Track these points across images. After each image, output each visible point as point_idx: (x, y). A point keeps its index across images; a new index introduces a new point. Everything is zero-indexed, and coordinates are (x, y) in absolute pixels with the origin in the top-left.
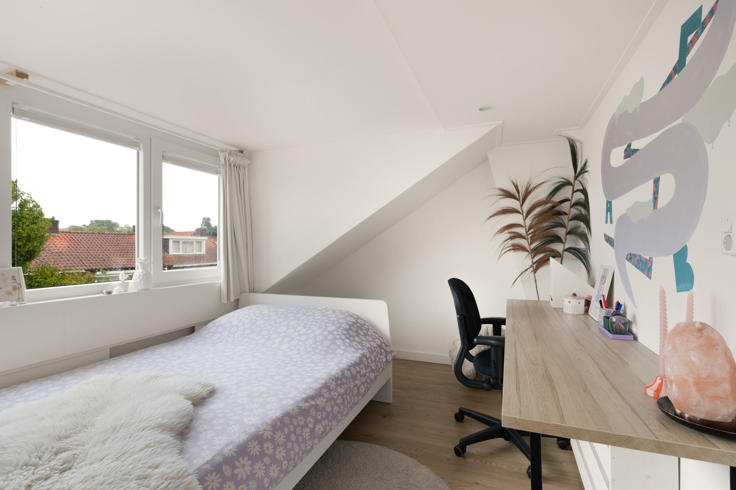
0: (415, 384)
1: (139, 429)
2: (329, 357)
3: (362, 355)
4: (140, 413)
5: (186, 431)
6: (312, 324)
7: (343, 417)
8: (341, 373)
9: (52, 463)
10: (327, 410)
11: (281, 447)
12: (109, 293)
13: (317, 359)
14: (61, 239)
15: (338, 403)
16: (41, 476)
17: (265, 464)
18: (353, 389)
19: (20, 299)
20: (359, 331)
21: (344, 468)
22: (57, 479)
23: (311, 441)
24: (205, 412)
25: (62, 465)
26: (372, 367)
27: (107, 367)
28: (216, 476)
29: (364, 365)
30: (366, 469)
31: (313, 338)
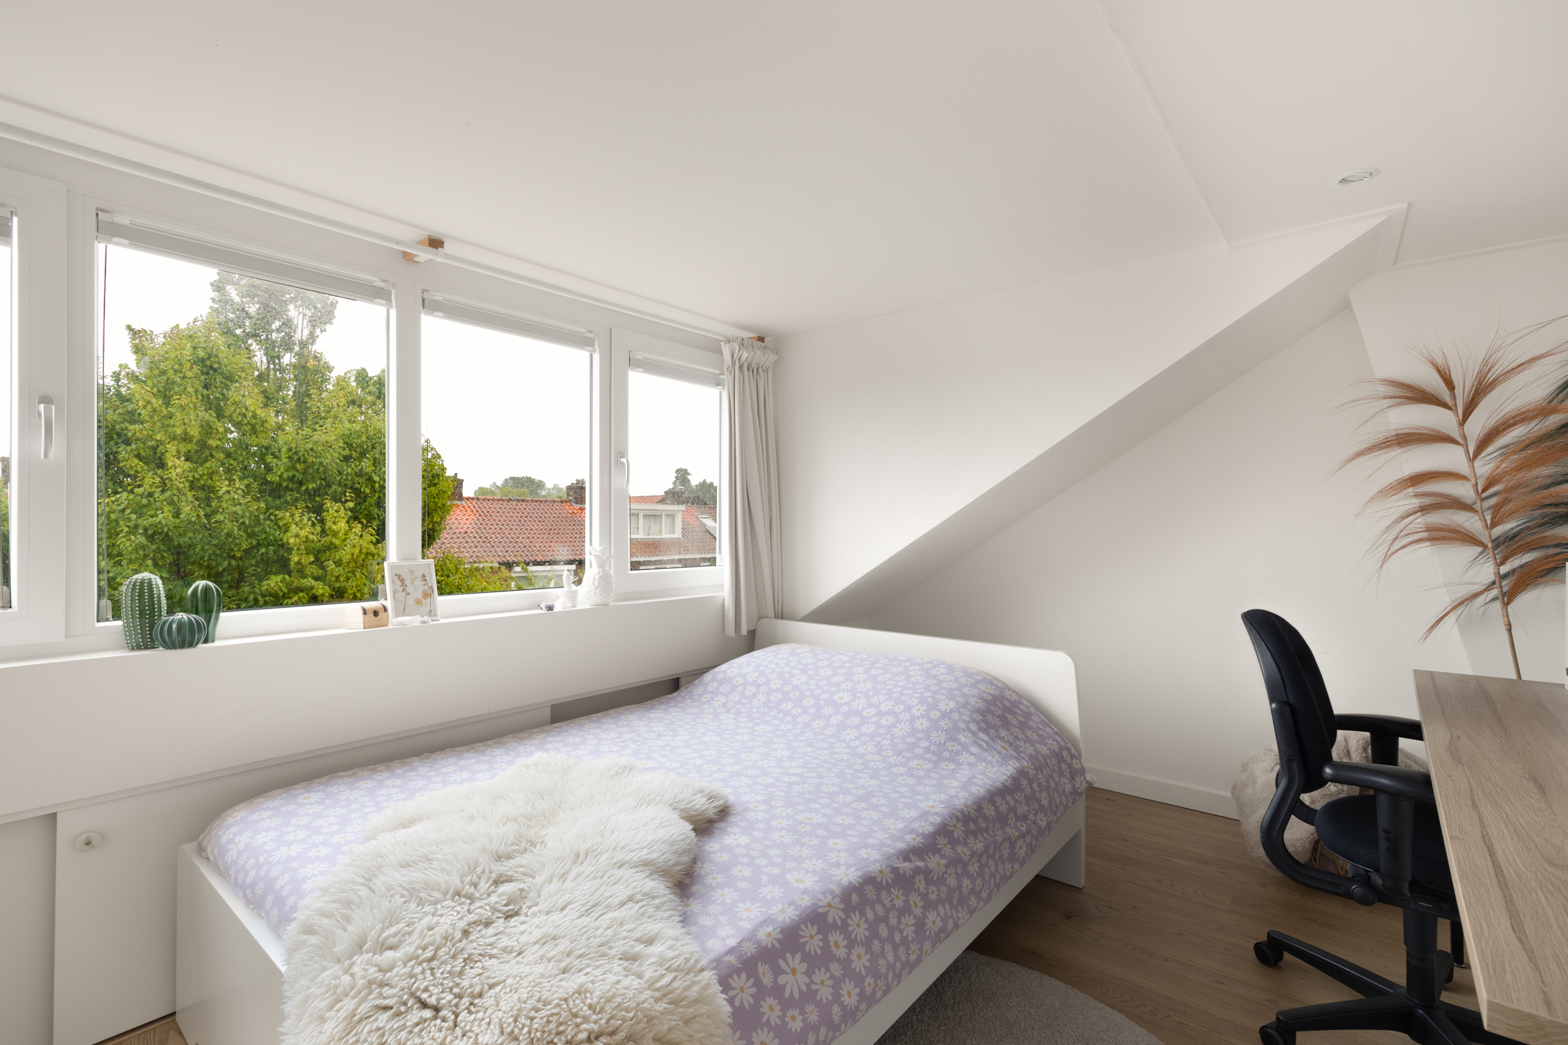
0: (1138, 851)
1: (615, 864)
2: (946, 767)
3: (1017, 772)
4: (613, 832)
5: (687, 881)
6: (905, 692)
7: (981, 904)
8: (976, 807)
9: (494, 899)
10: (949, 885)
11: (860, 946)
12: (550, 608)
13: (918, 769)
14: (466, 511)
15: (971, 872)
16: (480, 919)
17: (832, 977)
18: (1001, 845)
19: (431, 613)
20: (1008, 716)
21: (982, 1014)
22: (501, 929)
23: (919, 945)
24: (713, 846)
25: (506, 905)
26: (1041, 801)
27: (550, 739)
28: (747, 981)
29: (1023, 794)
30: (1033, 1028)
31: (908, 723)
